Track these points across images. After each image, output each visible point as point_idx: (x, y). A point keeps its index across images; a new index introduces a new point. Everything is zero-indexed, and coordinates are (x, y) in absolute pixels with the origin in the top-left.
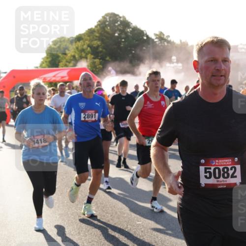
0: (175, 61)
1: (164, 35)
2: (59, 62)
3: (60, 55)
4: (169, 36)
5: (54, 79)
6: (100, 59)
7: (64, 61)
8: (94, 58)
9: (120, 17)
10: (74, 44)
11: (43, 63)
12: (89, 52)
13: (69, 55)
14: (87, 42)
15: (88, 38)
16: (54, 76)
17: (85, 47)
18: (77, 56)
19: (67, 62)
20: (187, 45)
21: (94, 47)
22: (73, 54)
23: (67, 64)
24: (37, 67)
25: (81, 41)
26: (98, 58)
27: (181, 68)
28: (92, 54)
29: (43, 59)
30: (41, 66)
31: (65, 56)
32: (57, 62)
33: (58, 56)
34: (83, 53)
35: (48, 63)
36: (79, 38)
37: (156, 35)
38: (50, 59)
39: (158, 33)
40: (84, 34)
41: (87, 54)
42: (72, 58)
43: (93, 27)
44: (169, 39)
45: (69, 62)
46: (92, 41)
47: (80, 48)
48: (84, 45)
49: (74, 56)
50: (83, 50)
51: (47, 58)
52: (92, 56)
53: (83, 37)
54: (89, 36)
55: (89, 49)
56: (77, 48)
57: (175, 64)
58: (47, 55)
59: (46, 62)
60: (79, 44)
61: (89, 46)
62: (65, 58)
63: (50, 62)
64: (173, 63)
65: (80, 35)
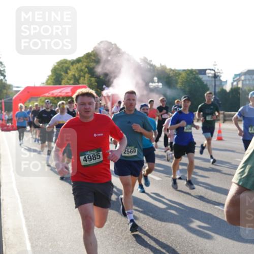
0: (156, 81)
1: (147, 60)
2: (62, 79)
3: (63, 73)
4: (151, 61)
5: (60, 94)
6: (95, 78)
7: (66, 79)
8: (91, 77)
9: (112, 45)
10: (74, 65)
11: (48, 80)
12: (86, 72)
13: (70, 74)
14: (85, 64)
15: (86, 60)
16: (60, 92)
17: (83, 68)
18: (76, 75)
19: (68, 79)
20: (166, 68)
21: (91, 68)
22: (73, 73)
23: (69, 81)
24: (43, 83)
25: (80, 63)
26: (94, 77)
27: (161, 87)
28: (89, 73)
29: (48, 76)
30: (47, 82)
31: (66, 75)
32: (60, 79)
33: (61, 75)
34: (81, 72)
35: (52, 80)
36: (79, 61)
37: (141, 59)
38: (54, 77)
39: (142, 58)
40: (82, 57)
41: (85, 73)
42: (72, 77)
43: (90, 52)
44: (151, 63)
45: (70, 80)
46: (89, 63)
47: (79, 69)
48: (83, 66)
49: (74, 75)
50: (82, 70)
51: (52, 76)
52: (89, 75)
53: (82, 59)
54: (87, 59)
55: (86, 69)
56: (77, 69)
57: (157, 84)
58: (52, 74)
59: (51, 79)
60: (79, 65)
61: (86, 67)
62: (67, 77)
63: (54, 79)
64: (155, 83)
65: (79, 58)
